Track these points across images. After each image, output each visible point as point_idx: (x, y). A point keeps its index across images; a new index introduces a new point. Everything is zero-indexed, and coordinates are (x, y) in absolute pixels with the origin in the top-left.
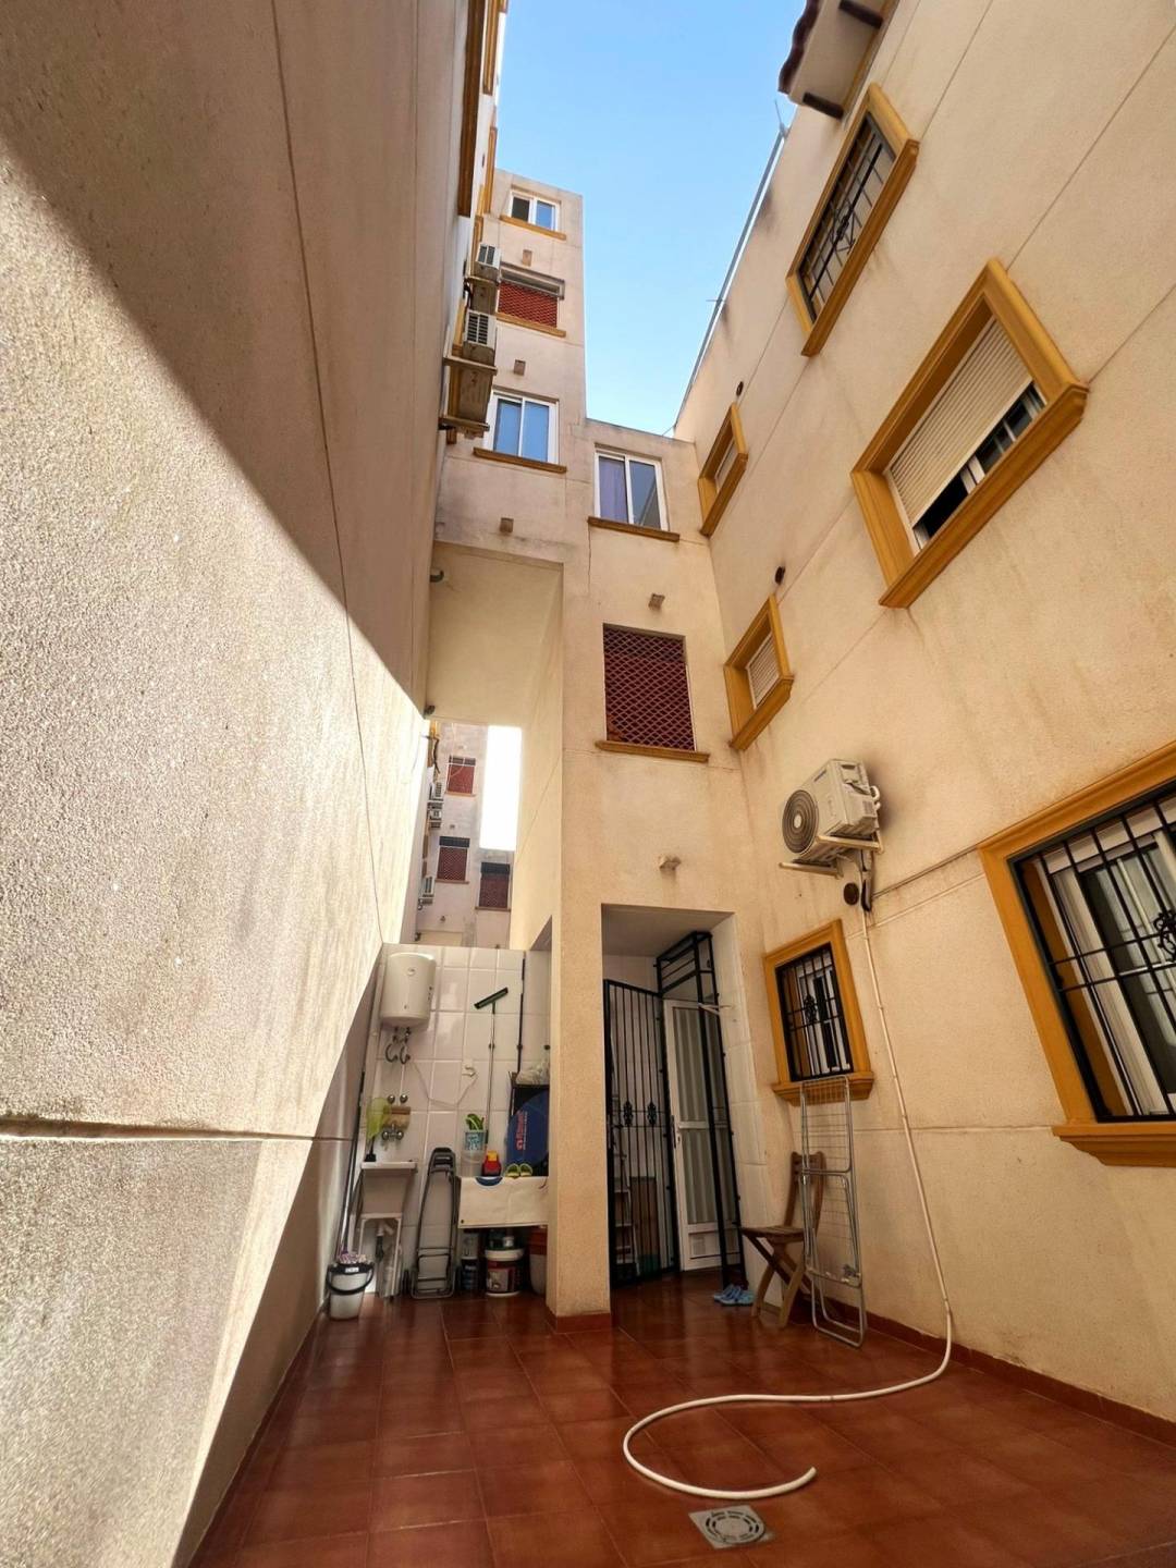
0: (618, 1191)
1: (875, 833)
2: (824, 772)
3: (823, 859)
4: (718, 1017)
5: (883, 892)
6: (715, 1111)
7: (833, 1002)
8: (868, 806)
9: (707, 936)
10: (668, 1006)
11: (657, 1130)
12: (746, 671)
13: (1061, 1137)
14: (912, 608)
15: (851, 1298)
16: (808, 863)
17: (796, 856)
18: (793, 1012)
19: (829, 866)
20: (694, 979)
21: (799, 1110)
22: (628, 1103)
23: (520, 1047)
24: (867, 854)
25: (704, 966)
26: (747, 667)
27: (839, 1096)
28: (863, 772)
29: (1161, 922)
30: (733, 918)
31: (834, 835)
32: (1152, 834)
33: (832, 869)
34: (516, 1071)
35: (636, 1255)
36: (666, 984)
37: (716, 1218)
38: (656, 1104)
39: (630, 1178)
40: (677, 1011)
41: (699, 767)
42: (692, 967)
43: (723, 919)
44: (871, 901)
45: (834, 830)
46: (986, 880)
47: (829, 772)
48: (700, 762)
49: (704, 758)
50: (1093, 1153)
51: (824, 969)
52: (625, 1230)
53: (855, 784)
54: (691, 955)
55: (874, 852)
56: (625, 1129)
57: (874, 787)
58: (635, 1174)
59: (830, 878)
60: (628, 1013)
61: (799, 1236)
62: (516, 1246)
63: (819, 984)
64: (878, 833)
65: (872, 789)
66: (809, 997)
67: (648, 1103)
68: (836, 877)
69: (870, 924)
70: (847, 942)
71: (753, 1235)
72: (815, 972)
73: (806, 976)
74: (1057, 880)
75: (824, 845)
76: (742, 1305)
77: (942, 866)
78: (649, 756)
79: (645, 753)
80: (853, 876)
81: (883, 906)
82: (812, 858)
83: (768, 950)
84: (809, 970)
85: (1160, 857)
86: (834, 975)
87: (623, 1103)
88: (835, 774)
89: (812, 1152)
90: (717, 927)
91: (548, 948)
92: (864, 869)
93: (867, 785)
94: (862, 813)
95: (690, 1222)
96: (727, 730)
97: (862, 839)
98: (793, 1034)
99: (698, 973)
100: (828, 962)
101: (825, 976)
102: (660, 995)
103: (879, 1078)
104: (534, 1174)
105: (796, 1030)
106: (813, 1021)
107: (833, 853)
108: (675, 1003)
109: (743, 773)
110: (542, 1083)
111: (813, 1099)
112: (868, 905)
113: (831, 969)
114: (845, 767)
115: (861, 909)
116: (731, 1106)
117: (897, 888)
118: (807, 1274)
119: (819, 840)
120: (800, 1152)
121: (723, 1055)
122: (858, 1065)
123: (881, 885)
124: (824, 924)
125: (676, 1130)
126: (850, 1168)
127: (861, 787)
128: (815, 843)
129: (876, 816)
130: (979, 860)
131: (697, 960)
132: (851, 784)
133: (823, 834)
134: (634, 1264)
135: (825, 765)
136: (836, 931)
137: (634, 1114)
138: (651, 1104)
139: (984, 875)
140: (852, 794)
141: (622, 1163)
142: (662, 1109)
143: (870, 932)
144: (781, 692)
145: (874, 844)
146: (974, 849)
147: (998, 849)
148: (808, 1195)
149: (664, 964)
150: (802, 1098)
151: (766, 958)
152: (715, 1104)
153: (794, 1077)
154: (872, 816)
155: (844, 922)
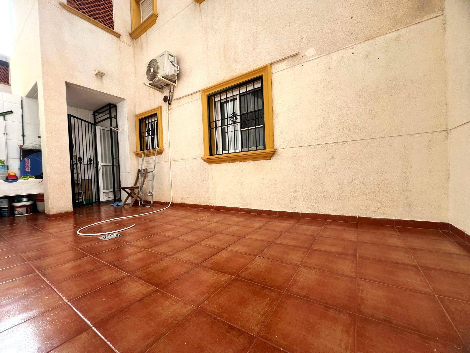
0: (76, 183)
1: (176, 81)
2: (164, 54)
3: (159, 86)
4: (117, 132)
5: (175, 100)
6: (114, 160)
7: (156, 130)
8: (175, 70)
9: (115, 106)
10: (98, 128)
11: (92, 166)
12: (140, 4)
13: (202, 159)
14: (201, 4)
15: (149, 199)
16: (154, 86)
17: (150, 82)
18: (143, 133)
19: (160, 89)
20: (109, 120)
21: (141, 159)
22: (80, 157)
23: (23, 136)
24: (172, 87)
25: (113, 115)
26: (140, 3)
27: (153, 154)
28: (176, 59)
29: (232, 115)
30: (126, 101)
31: (163, 77)
32: (237, 95)
33: (161, 90)
34: (22, 144)
35: (84, 199)
36: (97, 121)
37: (113, 188)
38: (92, 158)
39: (81, 180)
40: (102, 130)
41: (115, 38)
42: (108, 116)
43: (122, 101)
44: (171, 102)
45: (163, 76)
46: (201, 100)
47: (165, 55)
48: (116, 36)
49: (118, 36)
50: (207, 162)
51: (154, 121)
52: (79, 194)
53: (172, 62)
54: (108, 111)
55: (174, 87)
56: (79, 165)
57: (178, 66)
58: (83, 178)
59: (160, 93)
60: (80, 129)
61: (138, 187)
62: (29, 200)
63: (152, 126)
64: (177, 81)
65: (177, 66)
66: (149, 128)
67: (89, 157)
68: (162, 93)
69: (169, 108)
70: (162, 113)
71: (124, 189)
72: (151, 122)
73: (148, 123)
74: (216, 103)
75: (160, 80)
76: (119, 205)
77: (192, 94)
78: (90, 22)
79: (89, 20)
80: (167, 93)
81: (174, 104)
82: (155, 84)
83: (137, 113)
84: (150, 121)
85: (237, 102)
86: (157, 123)
87: (78, 157)
88: (167, 57)
89: (144, 168)
90: (119, 103)
91: (36, 98)
92: (171, 92)
93: (176, 64)
94: (173, 73)
95: (104, 189)
96: (129, 28)
97: (172, 82)
98: (142, 139)
99: (110, 118)
100: (156, 119)
101: (154, 124)
102: (95, 124)
103: (165, 150)
104: (36, 179)
105: (143, 137)
106: (149, 135)
107: (162, 84)
108: (101, 128)
109: (134, 48)
110: (37, 149)
111: (146, 156)
112: (170, 103)
113: (156, 121)
114: (170, 55)
115: (168, 104)
116: (120, 158)
117: (179, 99)
118: (139, 195)
119: (158, 77)
120: (140, 169)
121: (118, 144)
122: (160, 146)
123: (174, 97)
124: (156, 107)
125: (100, 165)
126: (154, 171)
127: (174, 64)
128: (157, 79)
129: (177, 75)
130: (201, 94)
131: (110, 113)
132: (171, 62)
133: (160, 76)
134: (83, 202)
135: (164, 52)
136: (159, 109)
137: (83, 161)
138: (90, 158)
139: (201, 99)
140: (171, 65)
141: (78, 175)
142: (95, 159)
143: (169, 111)
144: (153, 18)
145: (175, 84)
146: (200, 91)
147: (205, 92)
148: (141, 179)
149: (96, 114)
150: (143, 155)
151: (136, 116)
152: (114, 157)
153: (141, 150)
154: (176, 74)
155: (162, 107)
